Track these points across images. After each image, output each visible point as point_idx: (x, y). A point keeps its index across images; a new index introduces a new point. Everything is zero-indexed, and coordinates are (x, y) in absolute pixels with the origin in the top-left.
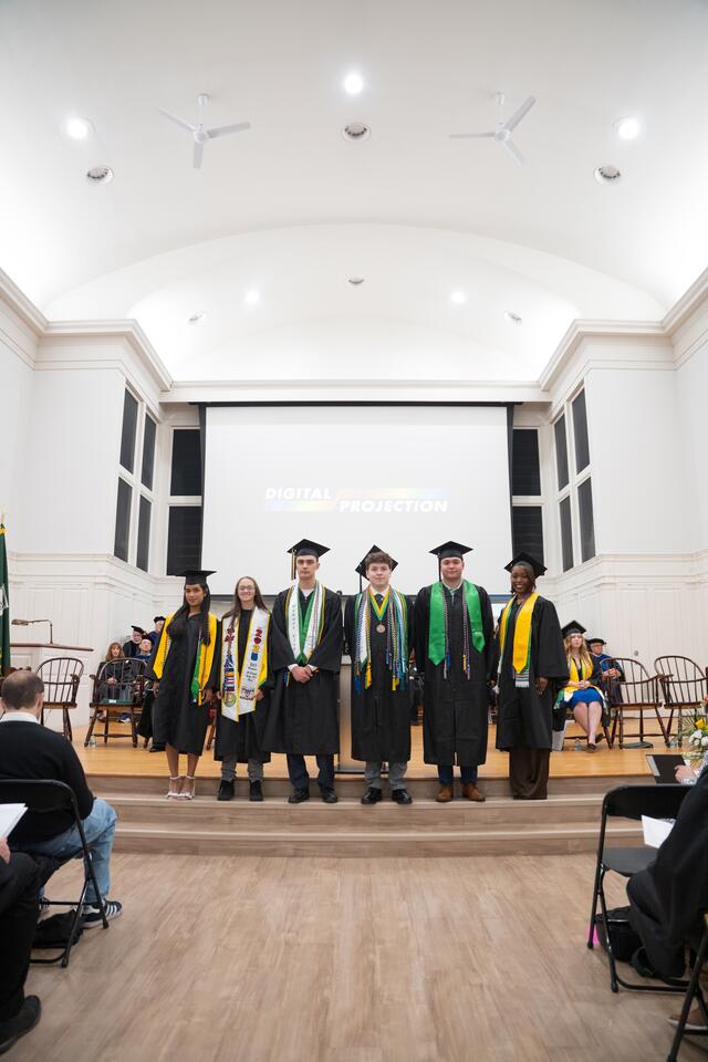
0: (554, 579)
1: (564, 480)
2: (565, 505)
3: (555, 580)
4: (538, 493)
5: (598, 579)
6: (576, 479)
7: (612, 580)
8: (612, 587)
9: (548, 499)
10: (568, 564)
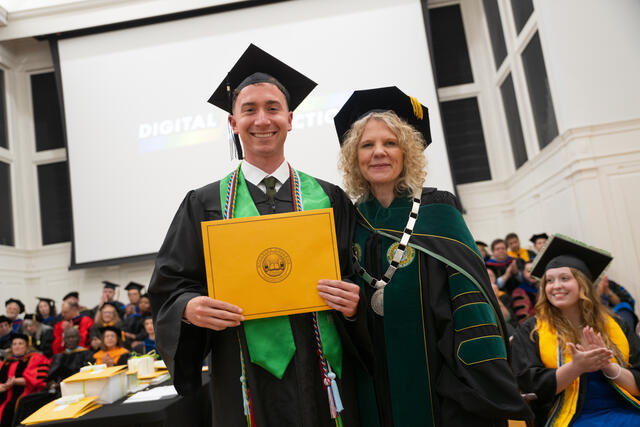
0: (505, 183)
1: (500, 53)
2: (507, 87)
3: (506, 185)
4: (469, 79)
5: (570, 166)
6: (516, 43)
7: (590, 164)
8: (594, 174)
9: (484, 86)
10: (521, 157)
